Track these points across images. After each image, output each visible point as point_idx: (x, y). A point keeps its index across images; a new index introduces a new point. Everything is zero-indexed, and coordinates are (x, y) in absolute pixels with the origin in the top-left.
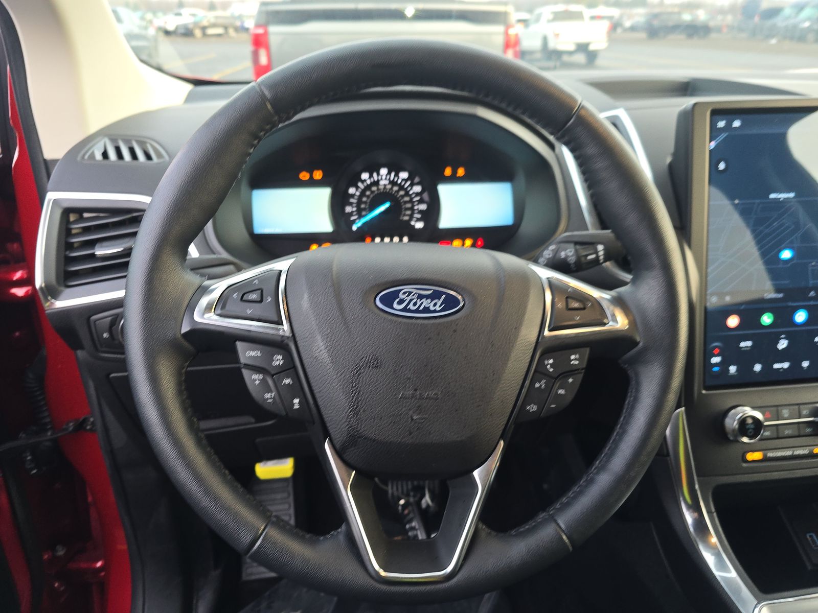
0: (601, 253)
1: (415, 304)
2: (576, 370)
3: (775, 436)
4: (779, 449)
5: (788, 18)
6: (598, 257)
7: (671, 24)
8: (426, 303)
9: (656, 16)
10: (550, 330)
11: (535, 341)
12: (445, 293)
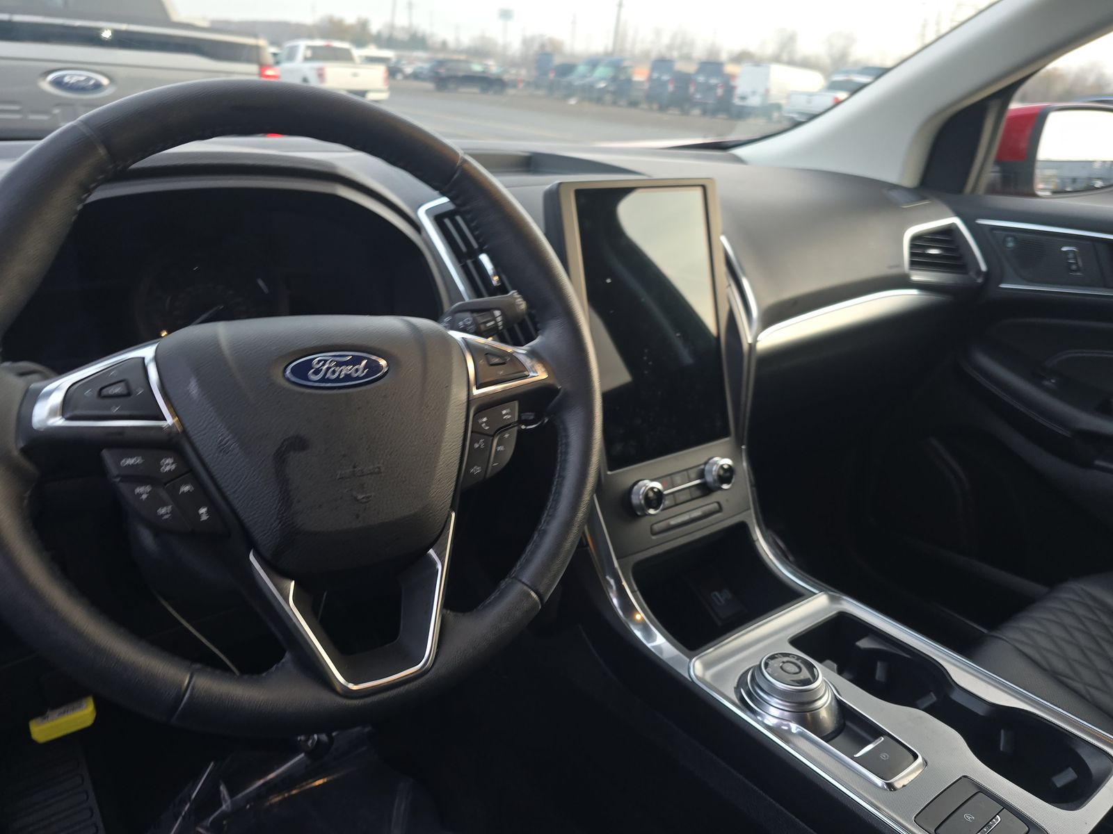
0: (499, 319)
1: (334, 372)
2: (510, 424)
3: (673, 504)
4: (678, 515)
5: (584, 76)
6: (496, 323)
7: (461, 74)
8: (346, 370)
9: (441, 63)
10: (477, 388)
11: (466, 400)
12: (365, 358)
